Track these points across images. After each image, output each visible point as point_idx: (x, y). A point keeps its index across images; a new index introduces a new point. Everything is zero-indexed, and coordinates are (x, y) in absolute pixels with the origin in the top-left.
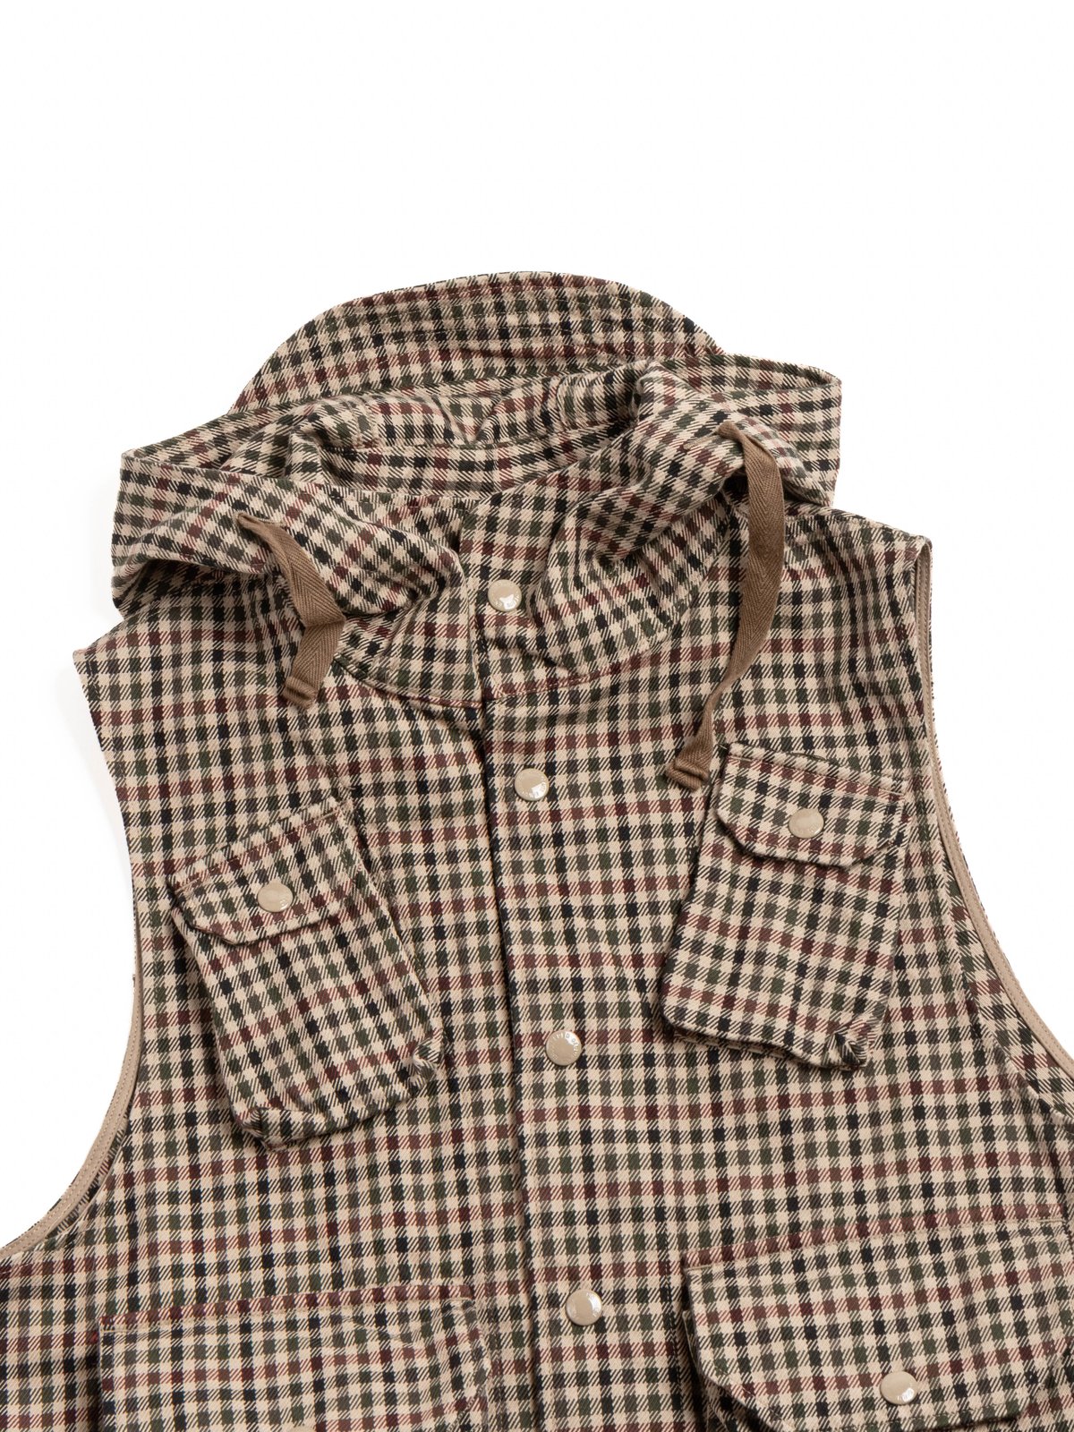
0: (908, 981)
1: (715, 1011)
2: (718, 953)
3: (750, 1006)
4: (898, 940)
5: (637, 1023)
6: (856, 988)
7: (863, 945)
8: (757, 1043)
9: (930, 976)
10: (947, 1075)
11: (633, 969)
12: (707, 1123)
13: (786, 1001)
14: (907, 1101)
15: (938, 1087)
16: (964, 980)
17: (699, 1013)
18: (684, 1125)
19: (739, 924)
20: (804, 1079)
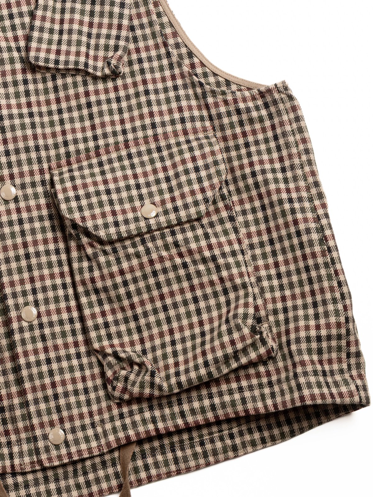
0: (137, 36)
1: (52, 57)
2: (51, 31)
3: (68, 53)
4: (131, 19)
5: (18, 66)
6: (114, 41)
7: (115, 21)
8: (73, 69)
9: (146, 33)
10: (158, 75)
11: (14, 42)
12: (54, 107)
13: (83, 49)
14: (141, 88)
15: (154, 81)
16: (161, 32)
17: (45, 58)
18: (44, 109)
19: (60, 18)
20: (95, 83)
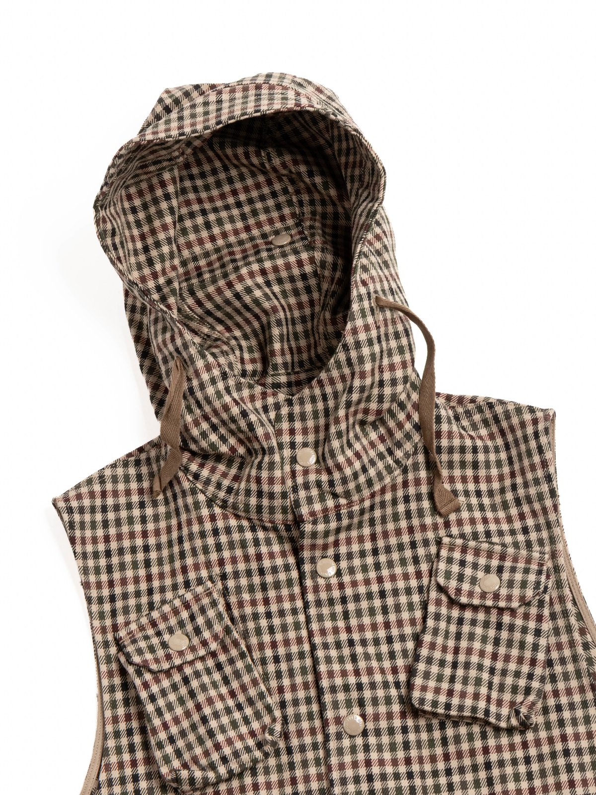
0: (555, 674)
1: (442, 699)
2: (442, 663)
3: (463, 695)
4: (548, 650)
5: (396, 708)
6: (525, 681)
7: (528, 654)
8: (468, 717)
9: (568, 670)
10: (582, 729)
11: (392, 675)
12: (441, 766)
13: (484, 690)
14: (559, 747)
15: (577, 737)
16: (588, 671)
17: (433, 700)
18: (428, 767)
19: (454, 645)
20: (497, 736)
